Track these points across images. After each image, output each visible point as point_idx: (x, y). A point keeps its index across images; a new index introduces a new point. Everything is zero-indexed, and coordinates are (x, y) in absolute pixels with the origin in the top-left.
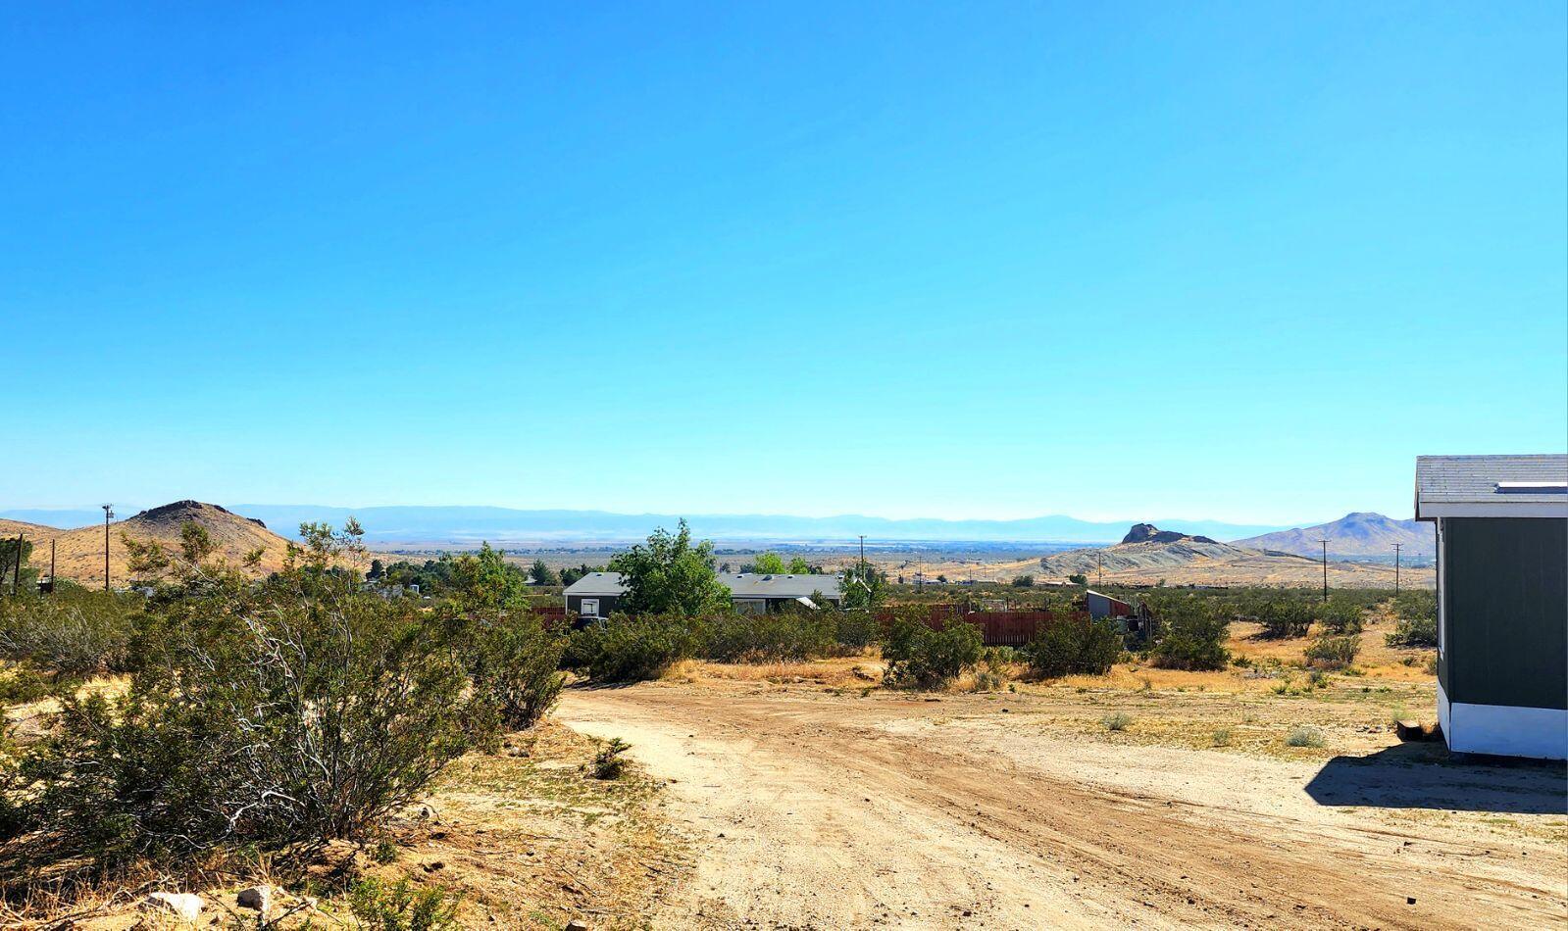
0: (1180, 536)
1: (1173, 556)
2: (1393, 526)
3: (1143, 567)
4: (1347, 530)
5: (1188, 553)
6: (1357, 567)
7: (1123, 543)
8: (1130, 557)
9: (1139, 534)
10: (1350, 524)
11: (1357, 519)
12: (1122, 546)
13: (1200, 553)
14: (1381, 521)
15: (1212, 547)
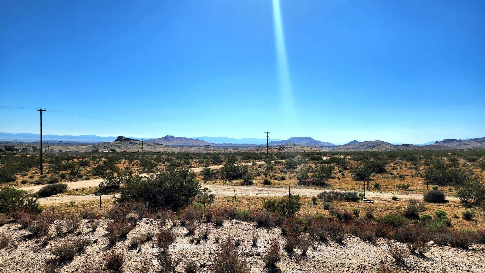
0: (131, 139)
1: (130, 145)
2: (175, 138)
3: (123, 147)
4: (166, 139)
5: (134, 144)
6: (178, 147)
7: (115, 141)
8: (119, 145)
9: (120, 139)
10: (166, 138)
11: (168, 137)
12: (115, 142)
13: (138, 144)
14: (173, 137)
15: (140, 142)
